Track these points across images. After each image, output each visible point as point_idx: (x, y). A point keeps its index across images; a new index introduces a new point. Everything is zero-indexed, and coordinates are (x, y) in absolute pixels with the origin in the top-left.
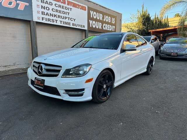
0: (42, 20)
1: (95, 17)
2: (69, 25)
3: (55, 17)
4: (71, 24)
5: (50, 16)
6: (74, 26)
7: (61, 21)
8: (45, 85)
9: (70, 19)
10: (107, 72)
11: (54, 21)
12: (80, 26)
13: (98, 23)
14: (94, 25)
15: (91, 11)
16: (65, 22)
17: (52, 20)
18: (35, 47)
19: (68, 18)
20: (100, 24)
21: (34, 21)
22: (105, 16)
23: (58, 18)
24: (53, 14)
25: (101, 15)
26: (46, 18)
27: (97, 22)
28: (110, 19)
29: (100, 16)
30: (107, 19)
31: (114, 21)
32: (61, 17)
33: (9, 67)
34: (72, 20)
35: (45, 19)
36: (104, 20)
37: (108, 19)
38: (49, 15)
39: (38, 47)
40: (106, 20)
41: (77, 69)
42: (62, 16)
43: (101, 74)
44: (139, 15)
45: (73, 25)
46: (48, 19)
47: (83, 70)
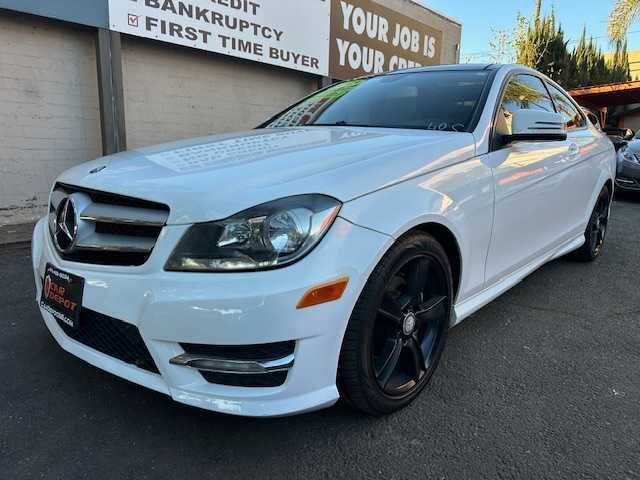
0: (148, 28)
1: (359, 30)
2: (255, 53)
3: (202, 18)
4: (266, 51)
5: (181, 13)
6: (277, 57)
7: (224, 39)
8: (85, 304)
9: (259, 30)
10: (425, 246)
11: (198, 34)
12: (300, 60)
13: (371, 51)
14: (355, 58)
15: (343, 4)
16: (241, 42)
17: (187, 29)
18: (116, 134)
19: (252, 28)
20: (380, 55)
21: (111, 28)
22: (398, 26)
23: (214, 22)
24: (190, 7)
25: (383, 21)
26: (163, 23)
27: (365, 49)
28: (416, 41)
29: (381, 27)
30: (406, 38)
31: (432, 48)
32: (223, 21)
33: (10, 212)
34: (270, 37)
35: (159, 24)
36: (395, 42)
37: (409, 37)
38: (178, 11)
39: (128, 137)
40: (403, 41)
41: (255, 226)
42: (227, 18)
43: (393, 257)
44: (523, 33)
45: (271, 53)
46: (172, 25)
47: (290, 230)
